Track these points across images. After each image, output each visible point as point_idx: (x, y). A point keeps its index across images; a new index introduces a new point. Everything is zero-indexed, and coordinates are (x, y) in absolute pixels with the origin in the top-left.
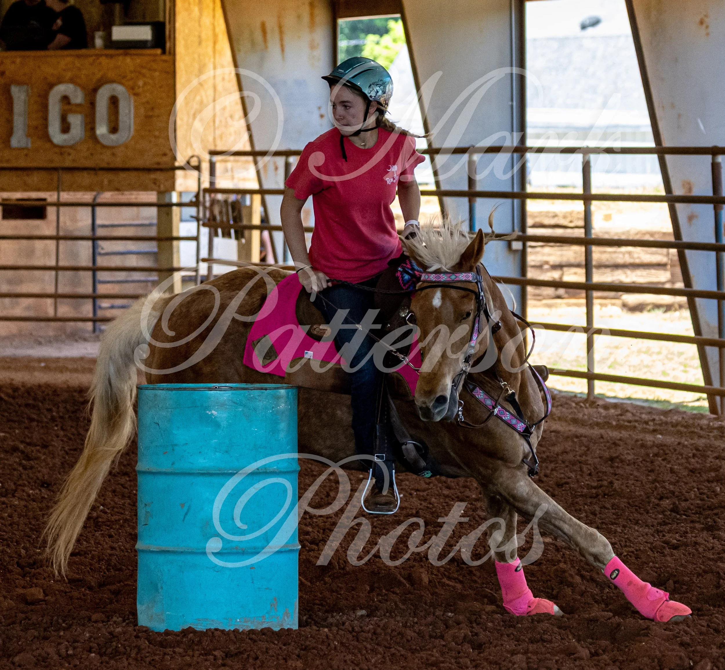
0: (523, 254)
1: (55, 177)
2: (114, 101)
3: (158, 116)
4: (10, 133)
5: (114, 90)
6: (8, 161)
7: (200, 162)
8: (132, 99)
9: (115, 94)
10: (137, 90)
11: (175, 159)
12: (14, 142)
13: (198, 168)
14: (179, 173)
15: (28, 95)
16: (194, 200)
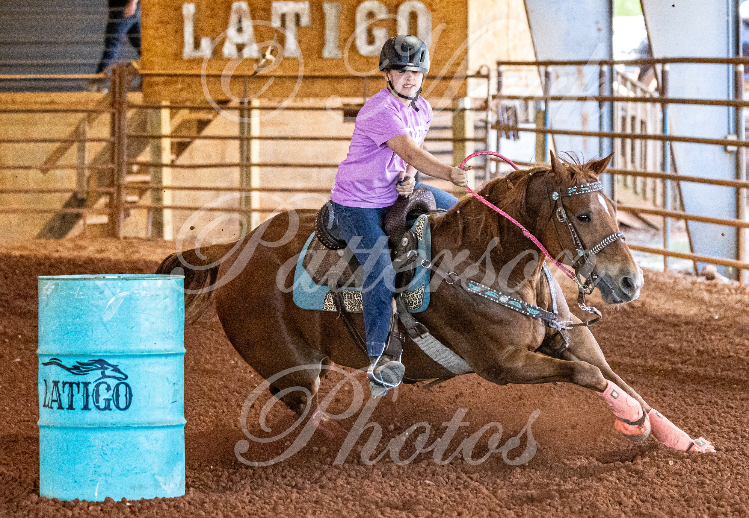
0: (737, 154)
1: (362, 84)
2: (413, 16)
3: (452, 30)
4: (322, 44)
5: (414, 6)
6: (322, 70)
7: (489, 71)
8: (430, 13)
9: (414, 9)
10: (434, 6)
11: (467, 68)
12: (326, 54)
13: (487, 77)
14: (471, 82)
15: (338, 11)
16: (484, 105)
